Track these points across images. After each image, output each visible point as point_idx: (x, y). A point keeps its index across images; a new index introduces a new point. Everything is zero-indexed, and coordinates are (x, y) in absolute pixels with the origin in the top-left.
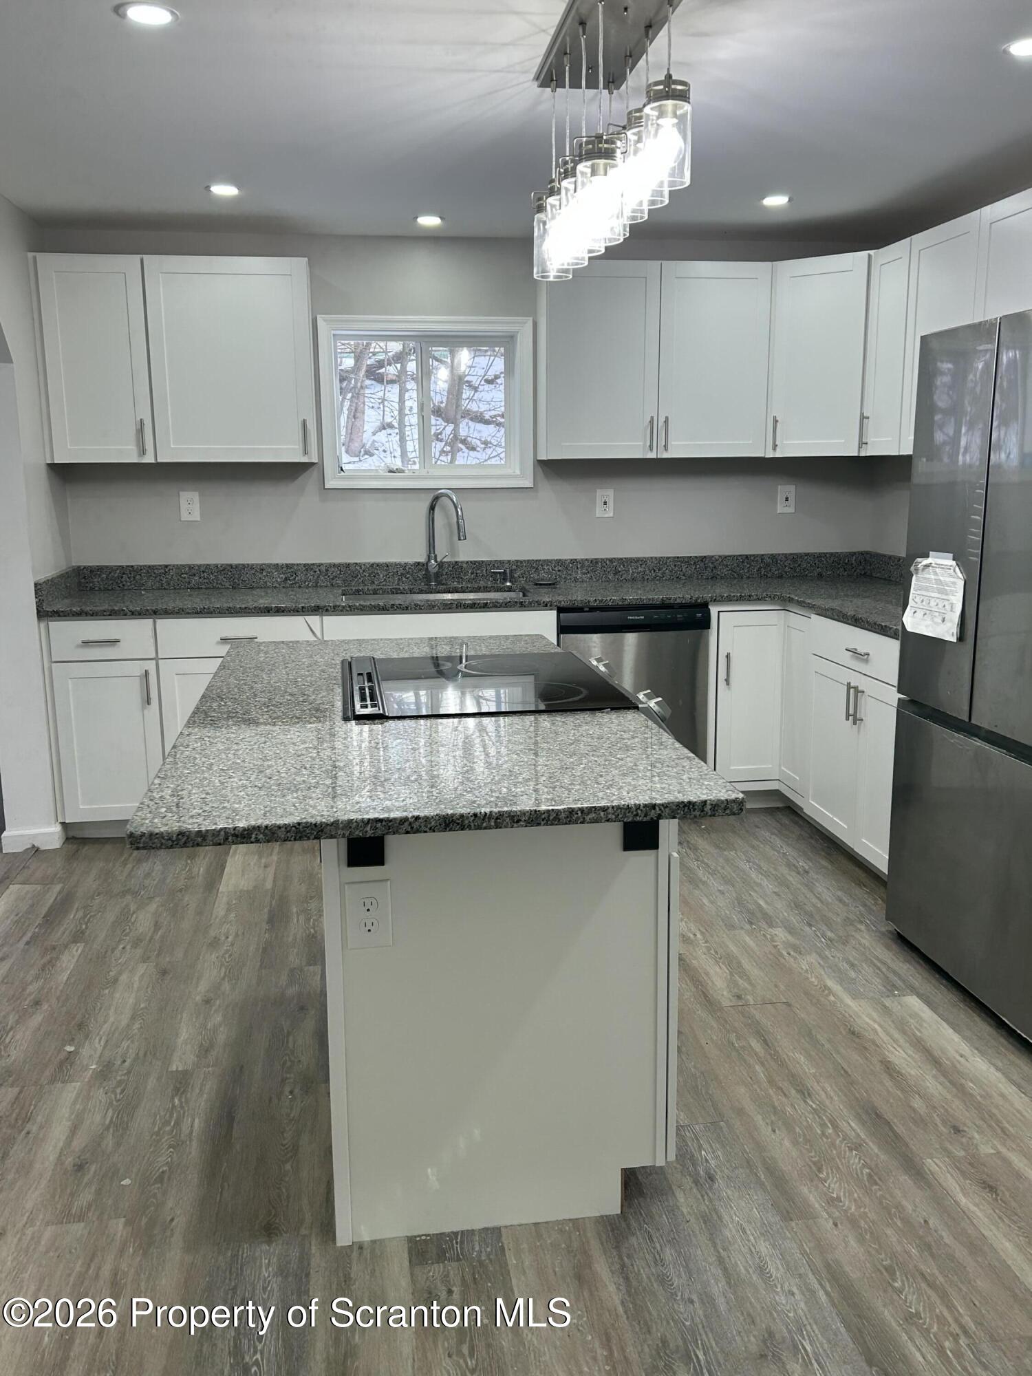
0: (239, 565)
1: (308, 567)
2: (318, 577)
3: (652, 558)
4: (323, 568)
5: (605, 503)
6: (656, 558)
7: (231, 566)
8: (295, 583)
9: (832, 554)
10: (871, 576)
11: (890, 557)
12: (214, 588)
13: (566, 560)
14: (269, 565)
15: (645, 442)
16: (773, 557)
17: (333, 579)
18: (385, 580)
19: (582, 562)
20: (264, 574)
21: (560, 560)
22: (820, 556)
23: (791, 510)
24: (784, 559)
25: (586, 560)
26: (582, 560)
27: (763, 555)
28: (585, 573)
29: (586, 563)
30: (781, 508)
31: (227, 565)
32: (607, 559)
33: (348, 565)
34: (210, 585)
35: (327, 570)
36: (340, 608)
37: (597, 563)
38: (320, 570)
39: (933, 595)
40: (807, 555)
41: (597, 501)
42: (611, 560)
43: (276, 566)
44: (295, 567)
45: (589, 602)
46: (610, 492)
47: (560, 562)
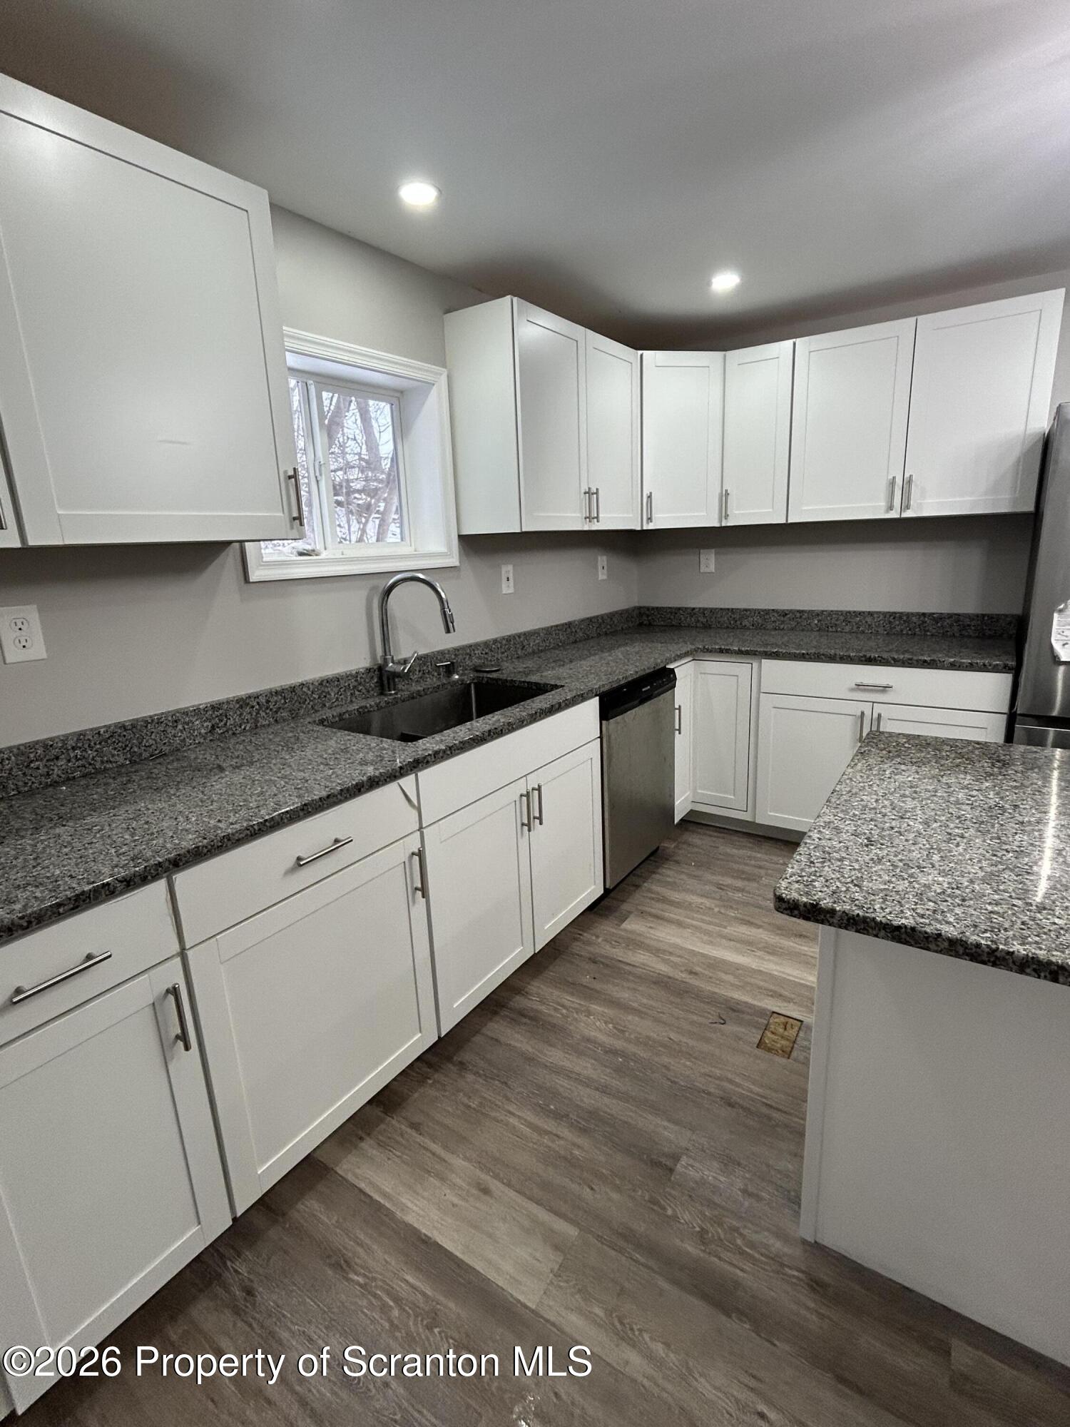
0: (137, 720)
1: (243, 702)
2: (258, 713)
4: (263, 700)
5: (508, 579)
6: (546, 628)
7: (123, 726)
8: (227, 731)
12: (98, 772)
13: (488, 641)
14: (185, 713)
15: (582, 515)
16: (602, 617)
17: (276, 712)
18: (337, 699)
19: (500, 640)
20: (180, 727)
23: (605, 577)
24: (607, 618)
30: (601, 575)
31: (116, 725)
33: (293, 689)
34: (90, 769)
35: (268, 702)
36: (441, 754)
38: (258, 703)
40: (616, 612)
41: (502, 580)
43: (197, 712)
44: (225, 707)
46: (510, 568)
47: (486, 644)
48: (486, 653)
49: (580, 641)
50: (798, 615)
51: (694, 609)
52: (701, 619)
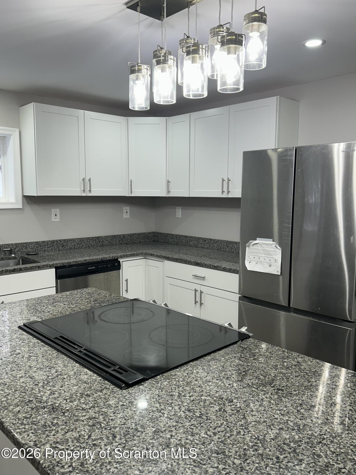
3: (78, 239)
5: (56, 215)
6: (79, 238)
9: (143, 233)
10: (158, 241)
11: (168, 234)
13: (40, 242)
15: (81, 189)
16: (124, 235)
19: (47, 242)
21: (37, 242)
22: (140, 234)
23: (128, 217)
24: (127, 236)
25: (49, 241)
26: (47, 241)
27: (120, 235)
28: (49, 247)
29: (49, 243)
30: (125, 216)
32: (59, 240)
37: (54, 242)
39: (262, 255)
40: (135, 234)
41: (52, 216)
42: (60, 241)
45: (71, 263)
46: (58, 210)
47: (37, 243)
48: (37, 247)
49: (106, 246)
50: (210, 241)
51: (173, 235)
52: (176, 240)
